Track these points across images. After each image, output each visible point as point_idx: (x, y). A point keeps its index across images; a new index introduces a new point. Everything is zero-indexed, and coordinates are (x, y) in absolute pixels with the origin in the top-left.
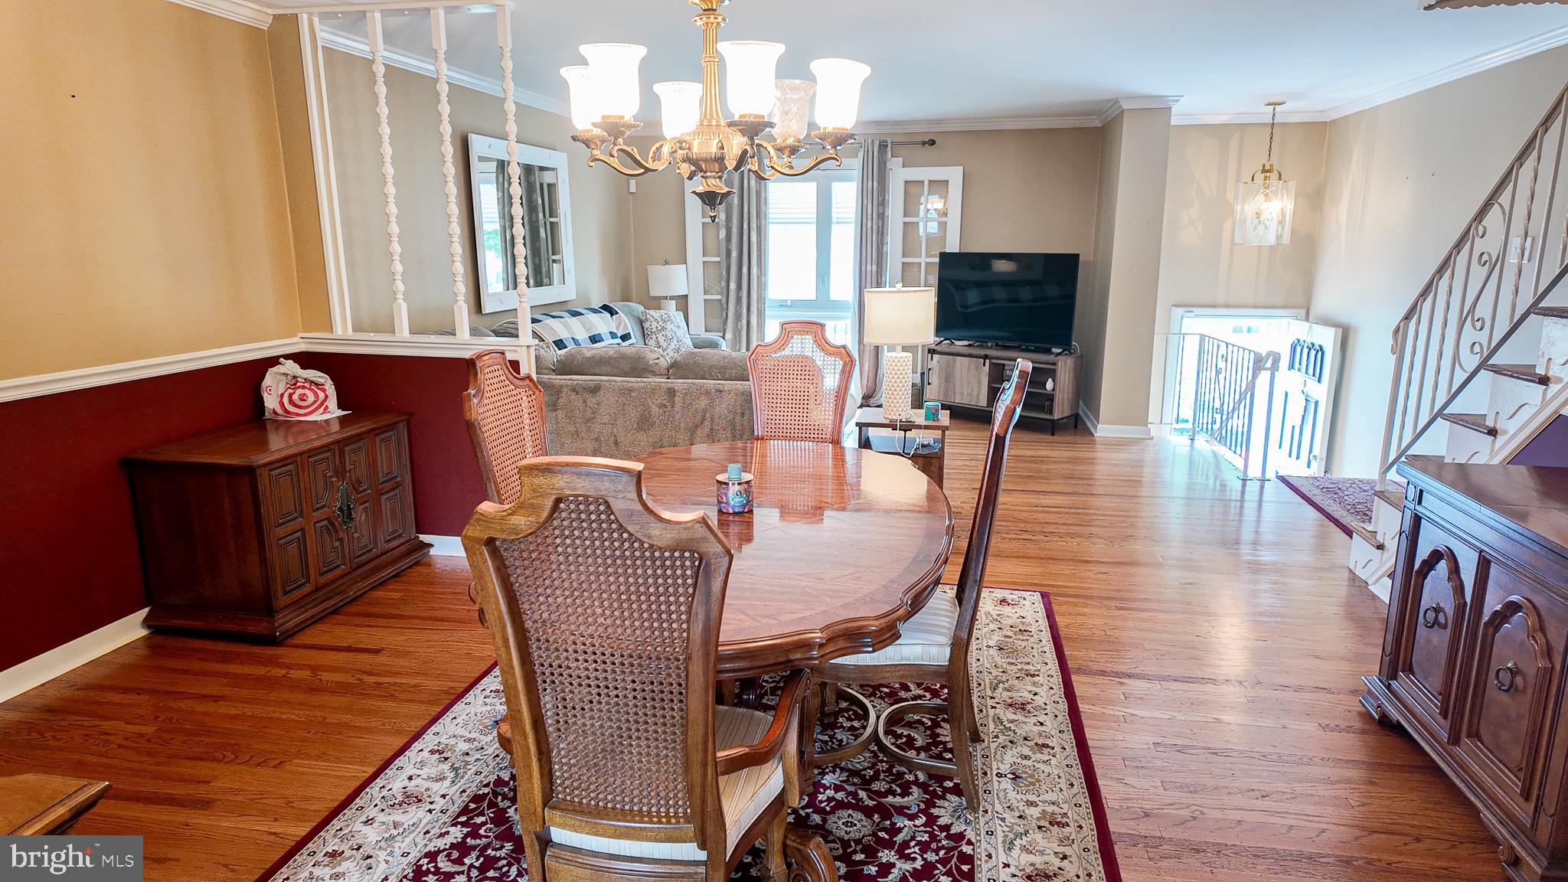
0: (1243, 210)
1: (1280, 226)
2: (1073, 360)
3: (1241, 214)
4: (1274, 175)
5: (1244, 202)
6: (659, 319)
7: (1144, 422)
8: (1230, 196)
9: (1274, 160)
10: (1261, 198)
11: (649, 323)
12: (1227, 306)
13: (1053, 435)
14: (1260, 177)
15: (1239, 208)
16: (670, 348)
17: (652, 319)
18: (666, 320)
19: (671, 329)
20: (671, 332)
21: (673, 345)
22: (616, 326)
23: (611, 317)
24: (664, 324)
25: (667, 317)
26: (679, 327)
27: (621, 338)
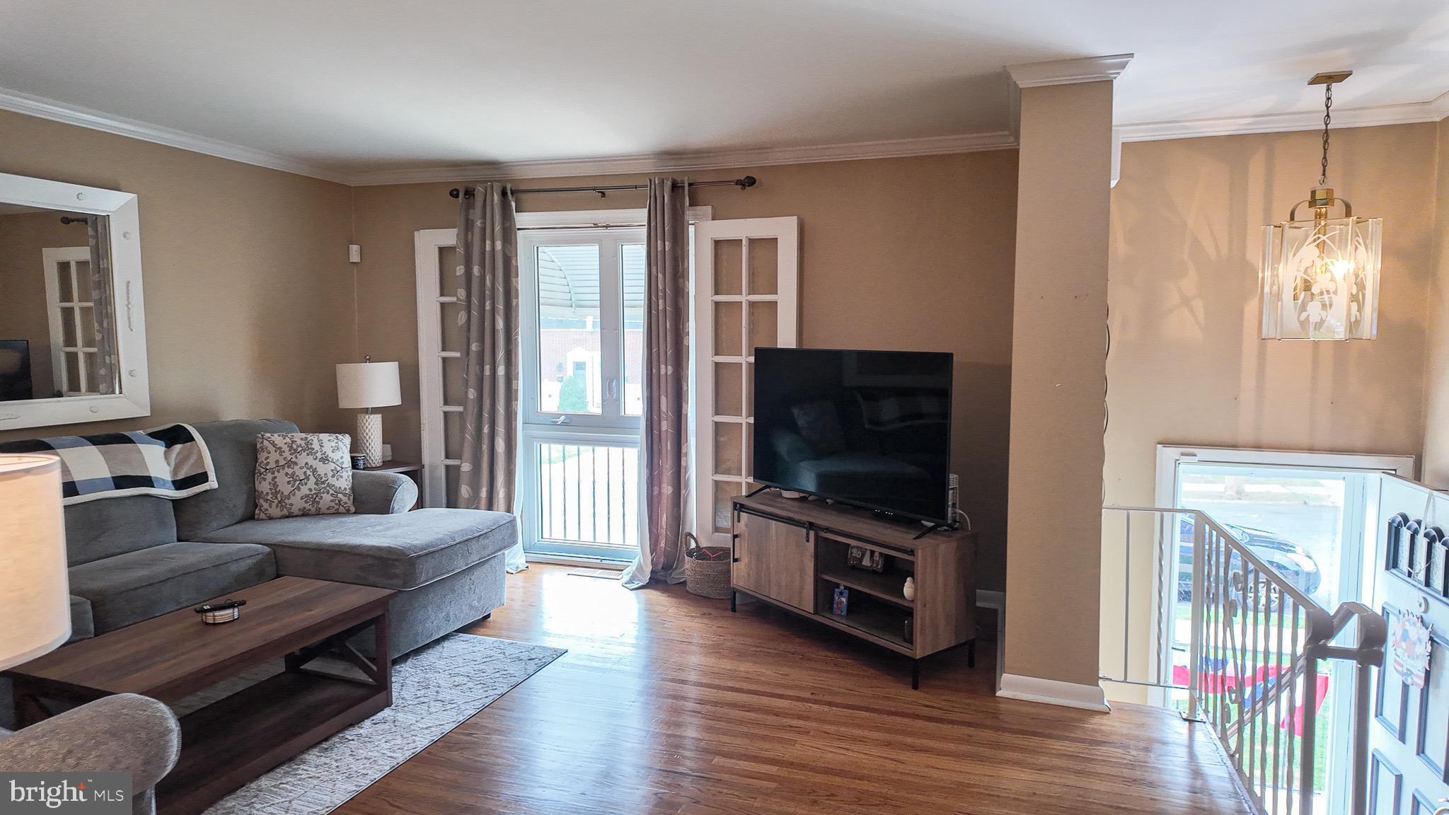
0: (1275, 275)
1: (1354, 306)
2: (954, 544)
3: (1273, 284)
4: (1338, 208)
5: (1278, 260)
6: (285, 448)
7: (1090, 675)
8: (1253, 255)
9: (1334, 181)
10: (1309, 252)
11: (265, 454)
12: (1258, 447)
13: (915, 687)
14: (1305, 212)
15: (1268, 274)
16: (299, 494)
17: (271, 448)
18: (300, 449)
19: (307, 464)
20: (305, 469)
21: (304, 490)
22: (173, 464)
23: (166, 447)
24: (293, 456)
25: (303, 445)
26: (325, 460)
27: (179, 484)
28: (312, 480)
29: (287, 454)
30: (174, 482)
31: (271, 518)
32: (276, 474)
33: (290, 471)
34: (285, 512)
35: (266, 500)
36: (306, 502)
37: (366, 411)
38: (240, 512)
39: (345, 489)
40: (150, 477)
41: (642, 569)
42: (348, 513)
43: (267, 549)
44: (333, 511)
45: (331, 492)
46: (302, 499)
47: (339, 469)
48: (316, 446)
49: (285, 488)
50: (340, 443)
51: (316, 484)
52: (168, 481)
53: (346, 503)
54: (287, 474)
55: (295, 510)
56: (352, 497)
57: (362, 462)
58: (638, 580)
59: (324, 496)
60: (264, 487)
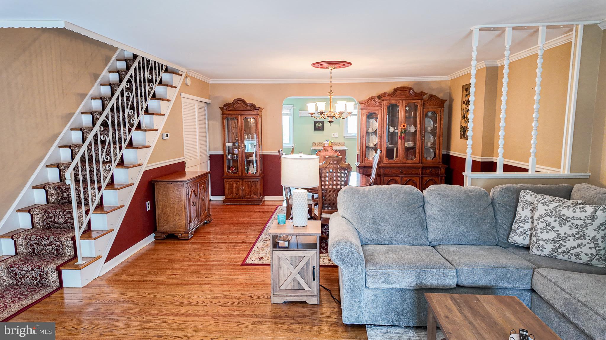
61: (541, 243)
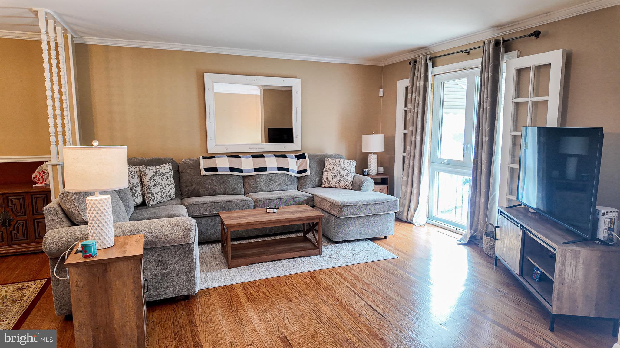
6: (333, 164)
11: (327, 165)
16: (334, 180)
17: (328, 163)
18: (337, 164)
19: (338, 170)
20: (337, 172)
21: (336, 179)
22: (298, 165)
23: (297, 160)
24: (334, 167)
25: (338, 163)
26: (344, 169)
27: (299, 172)
28: (339, 175)
29: (332, 166)
30: (297, 171)
31: (325, 187)
32: (328, 172)
33: (332, 172)
34: (329, 186)
35: (324, 181)
36: (336, 183)
37: (371, 153)
38: (316, 184)
39: (349, 180)
40: (289, 169)
41: (467, 236)
42: (349, 189)
43: (311, 196)
44: (344, 188)
45: (344, 181)
46: (335, 182)
47: (349, 173)
48: (342, 164)
49: (330, 178)
50: (351, 164)
51: (340, 177)
52: (295, 171)
53: (348, 185)
54: (331, 173)
55: (332, 185)
56: (351, 184)
57: (366, 172)
58: (464, 241)
59: (342, 182)
60: (324, 176)
61: (155, 195)
